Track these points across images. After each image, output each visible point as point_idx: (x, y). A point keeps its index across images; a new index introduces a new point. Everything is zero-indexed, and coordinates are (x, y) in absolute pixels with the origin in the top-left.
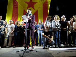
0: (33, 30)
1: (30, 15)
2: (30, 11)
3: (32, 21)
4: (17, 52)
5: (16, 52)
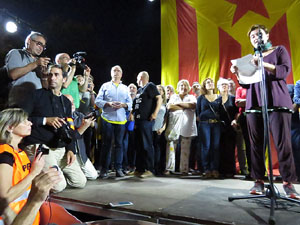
3: (277, 75)
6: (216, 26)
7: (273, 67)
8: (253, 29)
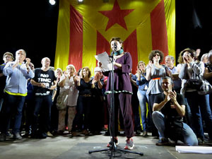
0: (127, 95)
1: (118, 53)
2: (118, 42)
3: (123, 71)
4: (90, 153)
5: (88, 152)
6: (96, 29)
7: (120, 65)
8: (113, 40)
